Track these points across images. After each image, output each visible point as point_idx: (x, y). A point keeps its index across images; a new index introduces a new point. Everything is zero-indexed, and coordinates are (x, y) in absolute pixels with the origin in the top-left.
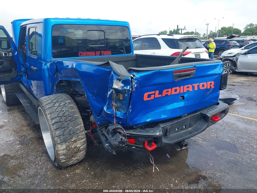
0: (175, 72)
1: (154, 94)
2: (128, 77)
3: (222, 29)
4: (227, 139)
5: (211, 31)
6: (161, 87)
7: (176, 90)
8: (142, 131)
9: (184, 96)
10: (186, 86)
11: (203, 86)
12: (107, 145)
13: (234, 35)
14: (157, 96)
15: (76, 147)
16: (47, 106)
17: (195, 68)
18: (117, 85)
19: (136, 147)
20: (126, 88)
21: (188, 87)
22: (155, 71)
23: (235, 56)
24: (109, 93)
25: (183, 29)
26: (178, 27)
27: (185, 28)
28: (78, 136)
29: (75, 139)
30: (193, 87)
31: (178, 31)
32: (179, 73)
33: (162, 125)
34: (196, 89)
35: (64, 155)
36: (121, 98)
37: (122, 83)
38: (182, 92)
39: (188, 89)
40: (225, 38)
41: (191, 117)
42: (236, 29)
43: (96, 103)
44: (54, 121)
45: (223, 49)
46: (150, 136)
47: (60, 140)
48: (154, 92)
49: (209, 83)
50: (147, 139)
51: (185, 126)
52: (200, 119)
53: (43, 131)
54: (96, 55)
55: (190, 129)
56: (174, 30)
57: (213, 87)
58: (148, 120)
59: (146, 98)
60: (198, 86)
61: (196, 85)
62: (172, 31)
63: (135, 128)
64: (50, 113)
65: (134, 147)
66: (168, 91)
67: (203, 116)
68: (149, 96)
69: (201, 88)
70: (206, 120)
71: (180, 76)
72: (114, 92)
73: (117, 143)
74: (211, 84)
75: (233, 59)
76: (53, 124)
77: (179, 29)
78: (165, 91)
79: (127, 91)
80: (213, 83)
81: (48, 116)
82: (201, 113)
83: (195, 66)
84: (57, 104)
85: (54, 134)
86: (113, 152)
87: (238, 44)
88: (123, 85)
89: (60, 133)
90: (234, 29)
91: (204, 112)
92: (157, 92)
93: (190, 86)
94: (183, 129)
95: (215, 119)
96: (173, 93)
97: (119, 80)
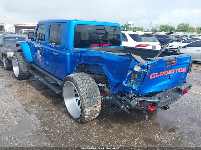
0: (168, 61)
1: (155, 75)
2: (146, 64)
3: (161, 26)
4: (185, 105)
5: (153, 27)
6: (159, 70)
7: (166, 73)
8: (146, 98)
9: (170, 77)
10: (171, 70)
11: (180, 70)
12: (123, 107)
13: (172, 32)
14: (157, 76)
15: (96, 110)
16: (79, 82)
17: (177, 59)
18: (137, 69)
19: (141, 108)
20: (143, 71)
21: (172, 71)
22: (158, 60)
23: (177, 48)
24: (129, 73)
25: (132, 25)
26: (128, 23)
27: (133, 24)
28: (98, 103)
29: (96, 105)
30: (175, 71)
31: (128, 26)
32: (169, 62)
33: (157, 95)
34: (177, 72)
35: (88, 115)
36: (136, 77)
37: (141, 68)
38: (169, 74)
39: (172, 72)
40: (163, 33)
41: (172, 90)
42: (171, 27)
43: (114, 79)
44: (84, 93)
45: (166, 42)
46: (151, 102)
47: (88, 105)
48: (155, 74)
49: (183, 68)
50: (149, 104)
51: (168, 96)
52: (176, 92)
53: (65, 98)
54: (100, 47)
55: (170, 98)
56: (125, 25)
57: (185, 71)
58: (151, 92)
59: (151, 78)
60: (178, 70)
61: (176, 70)
62: (123, 26)
63: (141, 97)
64: (82, 88)
65: (140, 109)
66: (162, 73)
67: (178, 90)
68: (153, 76)
69: (179, 72)
70: (180, 92)
71: (170, 64)
72: (133, 73)
73: (135, 105)
74: (184, 69)
75: (176, 50)
76: (84, 95)
77: (129, 25)
78: (161, 73)
79: (143, 73)
80: (185, 68)
81: (81, 89)
82: (177, 88)
83: (177, 58)
84: (85, 81)
85: (84, 102)
86: (127, 111)
87: (176, 39)
88: (141, 69)
89: (88, 101)
90: (170, 26)
91: (179, 87)
92: (157, 73)
93: (173, 70)
94: (167, 98)
95: (185, 92)
96: (165, 74)
97: (139, 65)
